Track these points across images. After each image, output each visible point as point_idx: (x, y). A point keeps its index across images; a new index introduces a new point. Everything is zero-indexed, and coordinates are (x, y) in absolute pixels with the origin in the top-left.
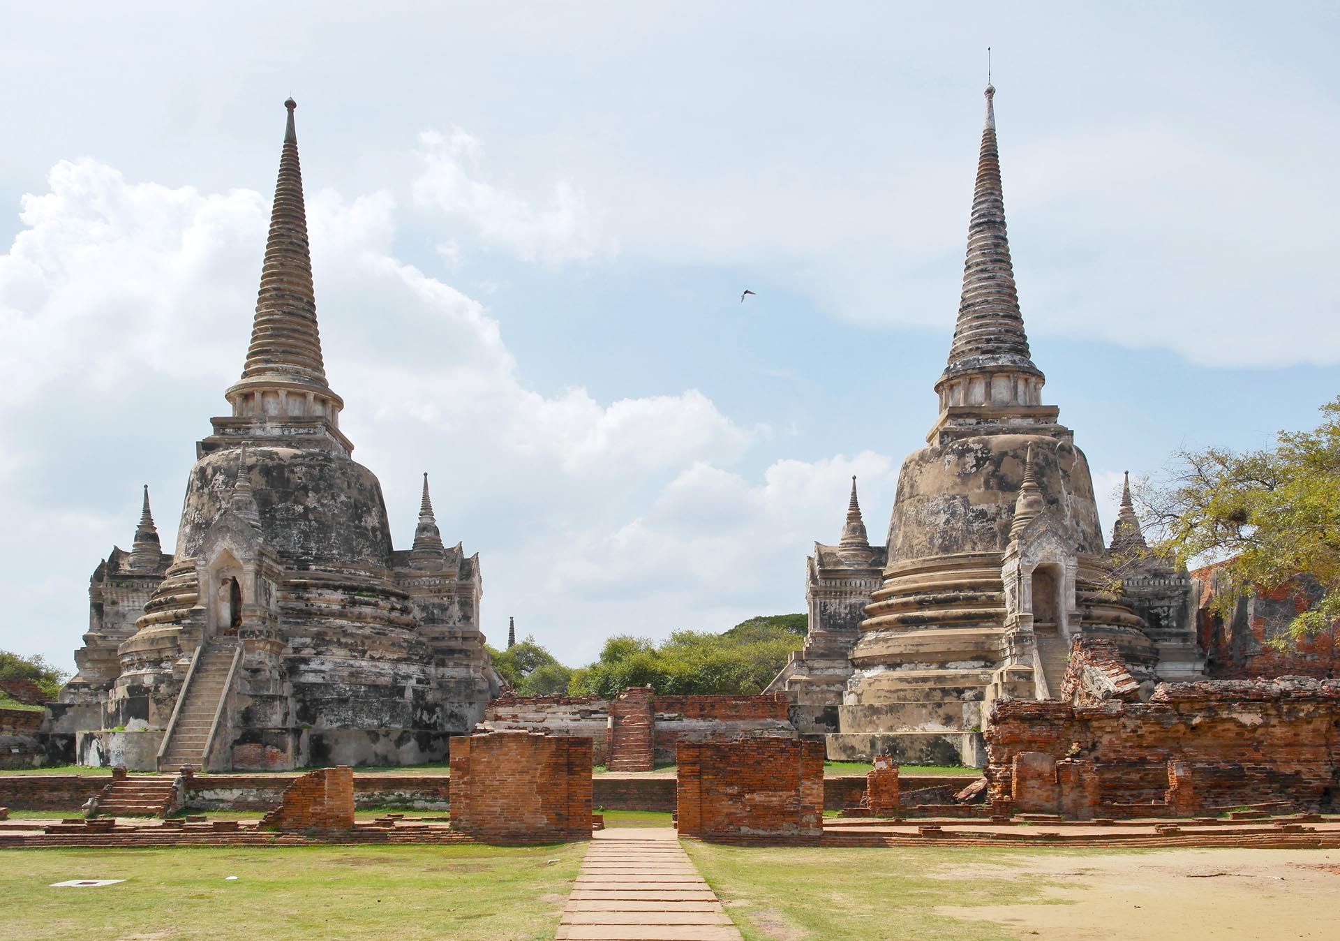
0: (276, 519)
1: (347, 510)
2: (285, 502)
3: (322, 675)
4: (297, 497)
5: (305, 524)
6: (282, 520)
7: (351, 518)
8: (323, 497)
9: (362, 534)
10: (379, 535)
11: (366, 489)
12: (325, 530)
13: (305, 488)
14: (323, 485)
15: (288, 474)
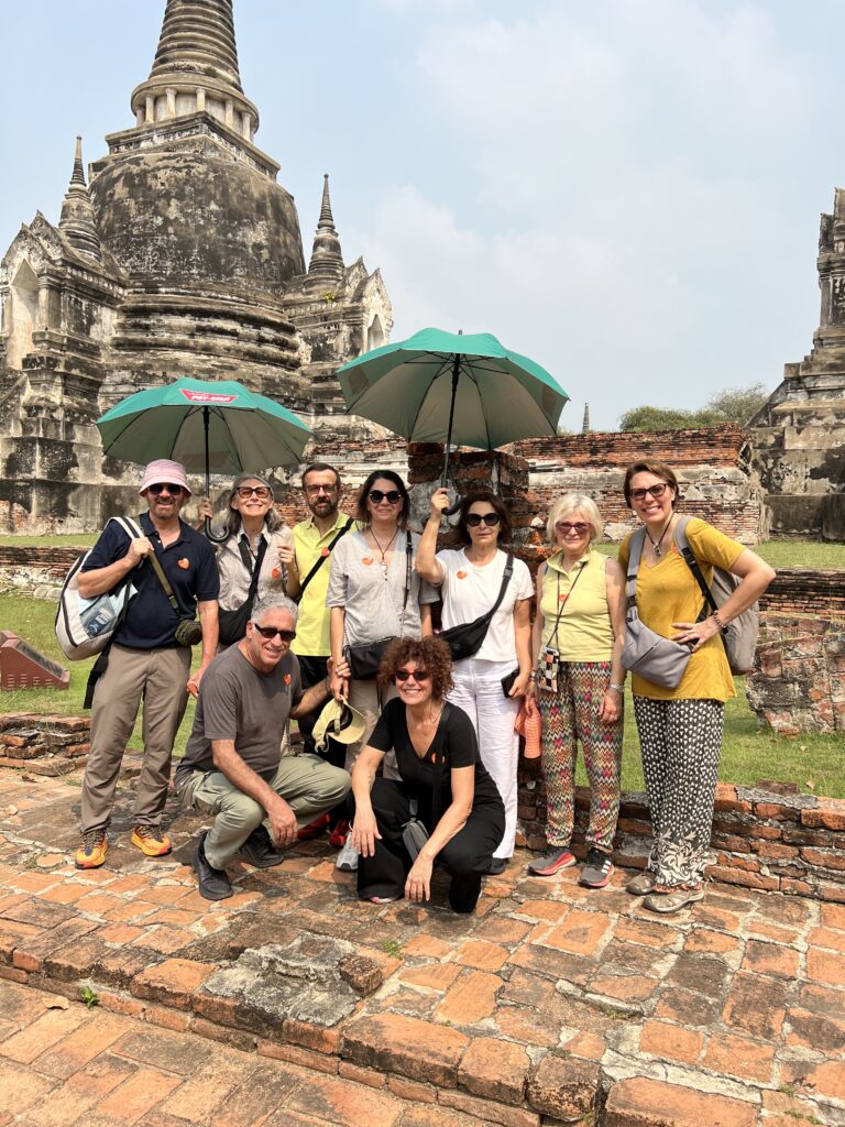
0: (133, 236)
1: (217, 221)
2: (144, 214)
4: (157, 207)
5: (162, 240)
6: (138, 236)
7: (223, 230)
8: (187, 205)
9: (236, 251)
10: (265, 254)
11: (251, 198)
12: (184, 246)
13: (167, 196)
14: (189, 191)
15: (150, 181)
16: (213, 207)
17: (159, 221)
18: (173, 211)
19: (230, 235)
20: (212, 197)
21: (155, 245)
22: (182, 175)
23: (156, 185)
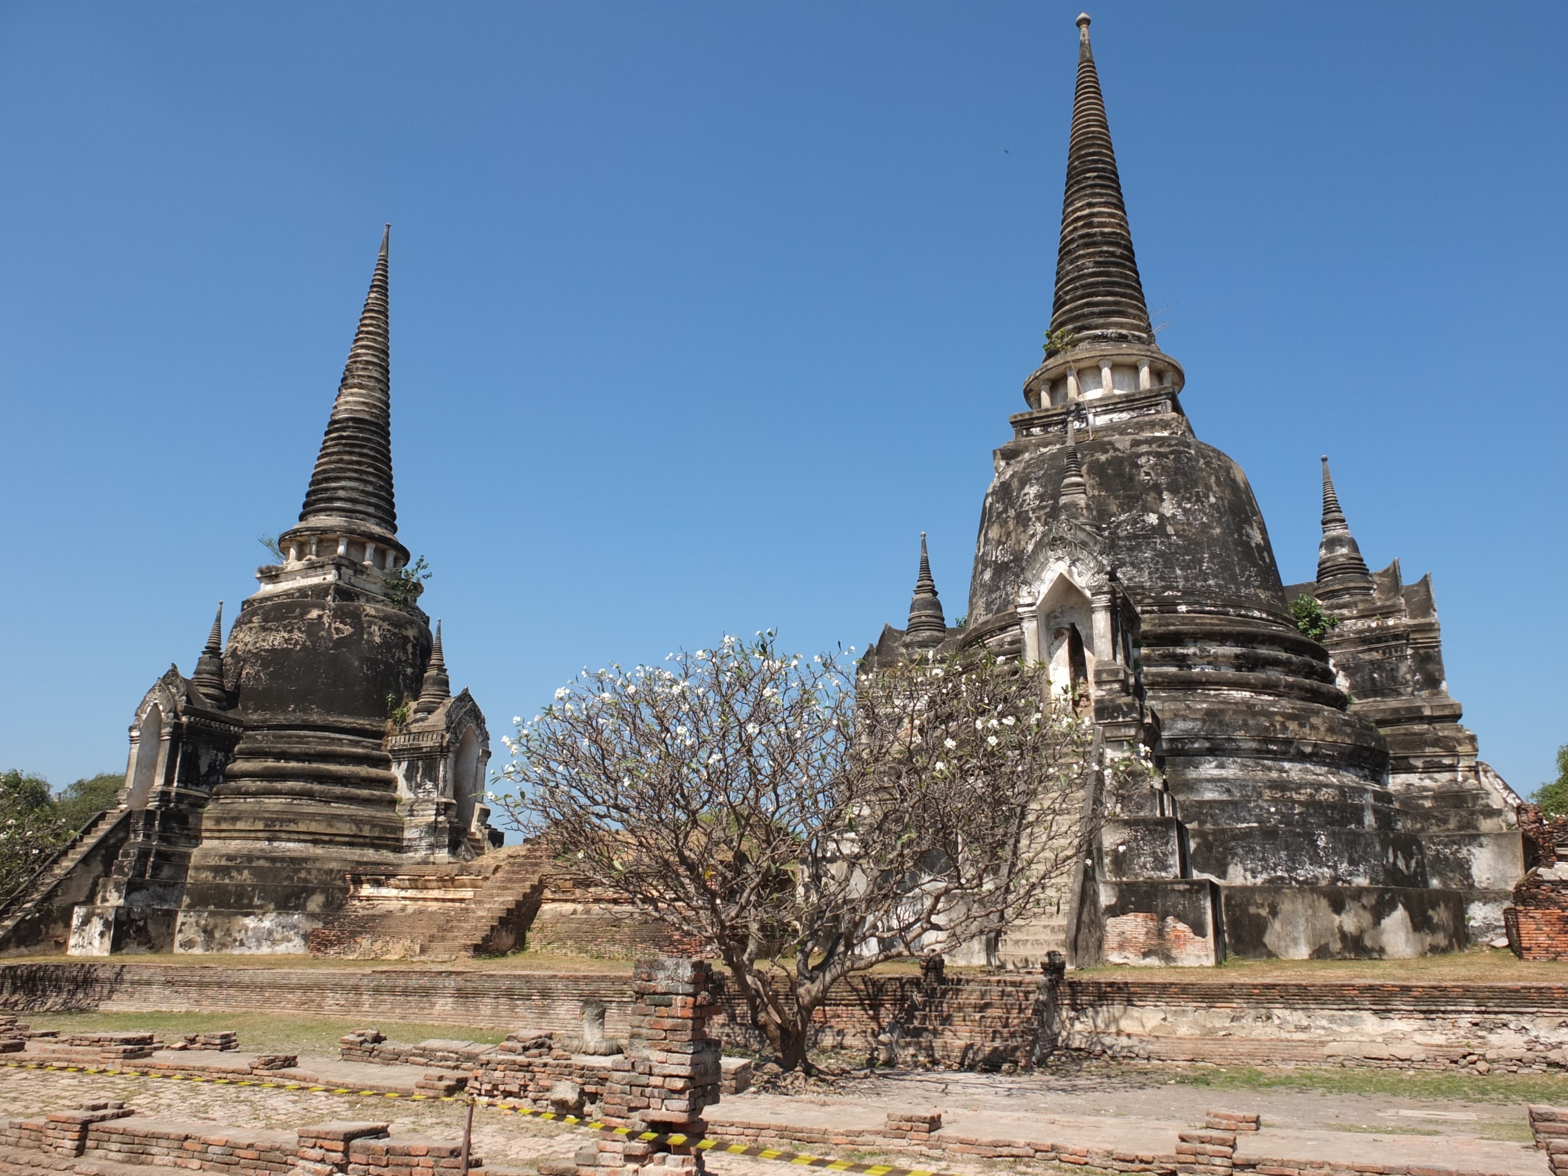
0: (1119, 538)
1: (1220, 518)
2: (1130, 511)
3: (1225, 785)
4: (1145, 502)
5: (1162, 543)
6: (1128, 538)
7: (1227, 529)
8: (1184, 499)
9: (1245, 555)
10: (1267, 558)
12: (1191, 550)
14: (1182, 481)
15: (1129, 471)
17: (1153, 519)
18: (1168, 508)
19: (1236, 535)
20: (1208, 488)
21: (1155, 549)
22: (1169, 462)
23: (1139, 475)
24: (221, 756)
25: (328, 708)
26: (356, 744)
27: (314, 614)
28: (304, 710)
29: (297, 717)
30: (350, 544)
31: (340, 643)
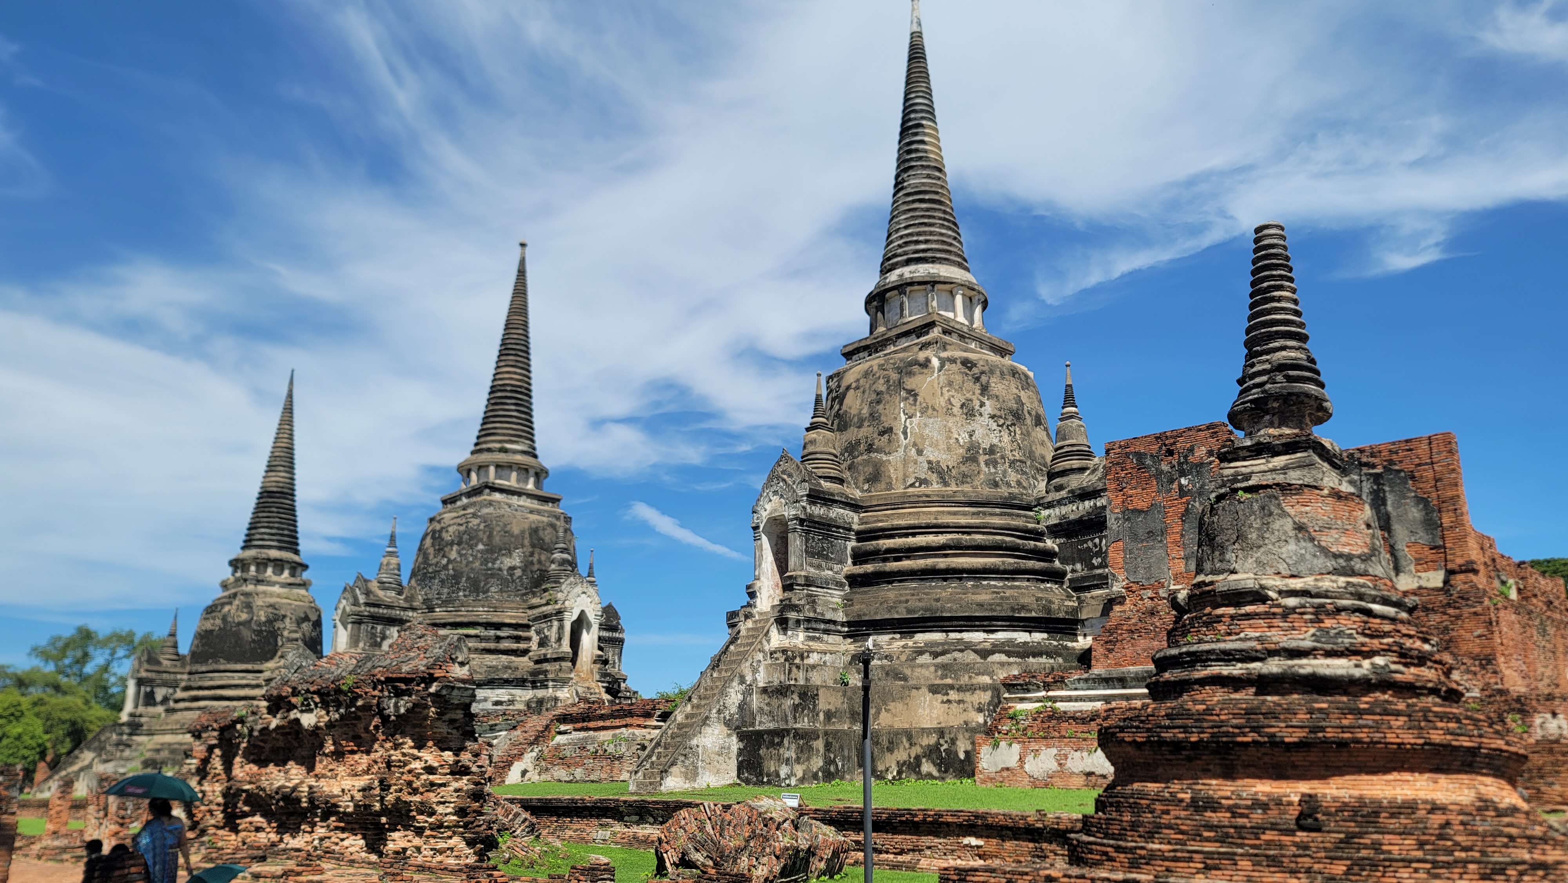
7: (485, 562)
8: (463, 549)
9: (492, 576)
10: (518, 572)
11: (512, 536)
12: (457, 576)
13: (452, 544)
14: (466, 539)
15: (444, 535)
16: (481, 547)
17: (444, 561)
18: (453, 555)
19: (490, 565)
20: (481, 540)
22: (462, 528)
23: (447, 537)
24: (171, 691)
25: (229, 660)
26: (243, 678)
27: (227, 608)
28: (216, 662)
29: (211, 668)
30: (258, 565)
31: (240, 624)
